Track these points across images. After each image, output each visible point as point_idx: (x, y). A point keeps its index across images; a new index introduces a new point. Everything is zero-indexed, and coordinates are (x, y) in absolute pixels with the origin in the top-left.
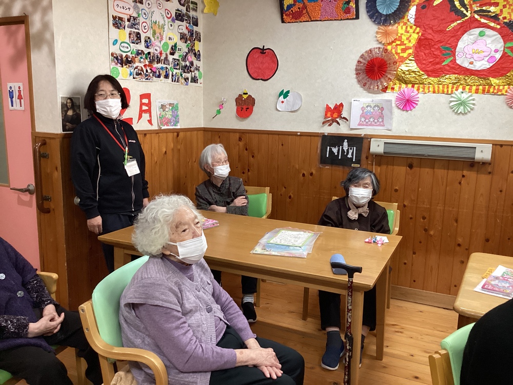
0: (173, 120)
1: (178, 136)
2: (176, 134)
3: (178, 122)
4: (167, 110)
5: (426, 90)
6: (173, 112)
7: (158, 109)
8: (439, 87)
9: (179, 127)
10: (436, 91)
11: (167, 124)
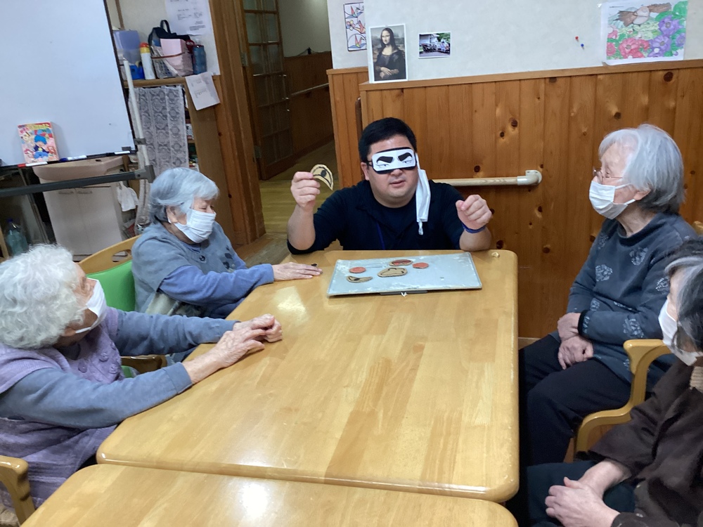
0: (662, 43)
1: (668, 77)
2: (662, 74)
3: (680, 45)
4: (637, 21)
6: (662, 23)
7: (604, 22)
9: (680, 58)
11: (635, 53)
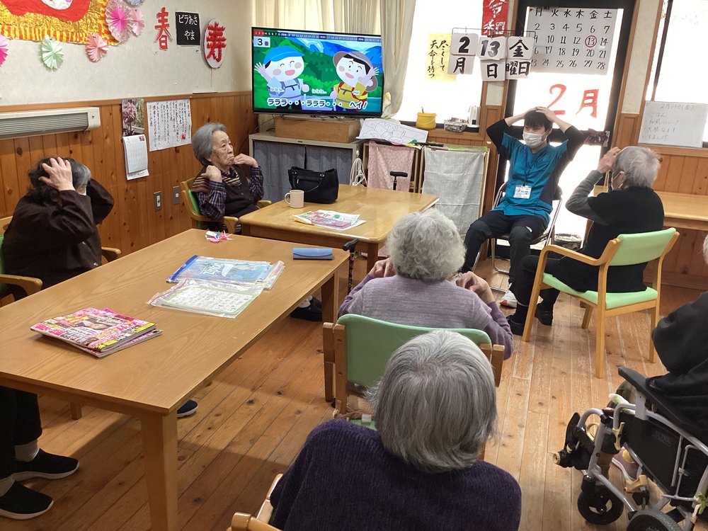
5: (13, 35)
8: (25, 31)
10: (24, 36)
